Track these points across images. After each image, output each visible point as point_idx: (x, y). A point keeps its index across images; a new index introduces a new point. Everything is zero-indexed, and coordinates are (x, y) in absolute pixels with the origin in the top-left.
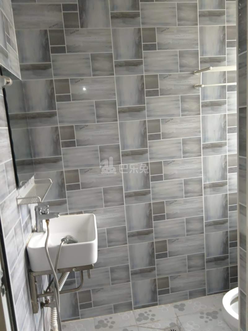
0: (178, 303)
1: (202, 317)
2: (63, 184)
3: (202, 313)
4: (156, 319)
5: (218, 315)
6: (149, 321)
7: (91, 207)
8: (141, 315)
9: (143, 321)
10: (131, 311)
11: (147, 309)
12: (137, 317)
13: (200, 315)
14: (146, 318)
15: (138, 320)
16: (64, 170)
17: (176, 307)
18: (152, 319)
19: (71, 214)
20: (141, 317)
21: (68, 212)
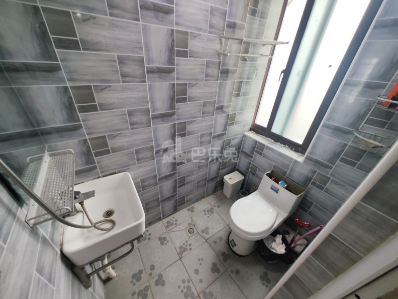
0: (190, 207)
1: (205, 214)
2: (89, 151)
3: (205, 211)
4: (178, 224)
5: (214, 211)
6: (174, 225)
7: (125, 167)
8: (168, 222)
9: (171, 227)
10: (161, 222)
11: (171, 217)
12: (166, 225)
13: (204, 213)
14: (172, 224)
15: (167, 227)
16: (87, 137)
17: (189, 210)
18: (176, 224)
19: (103, 176)
20: (169, 224)
21: (101, 175)
